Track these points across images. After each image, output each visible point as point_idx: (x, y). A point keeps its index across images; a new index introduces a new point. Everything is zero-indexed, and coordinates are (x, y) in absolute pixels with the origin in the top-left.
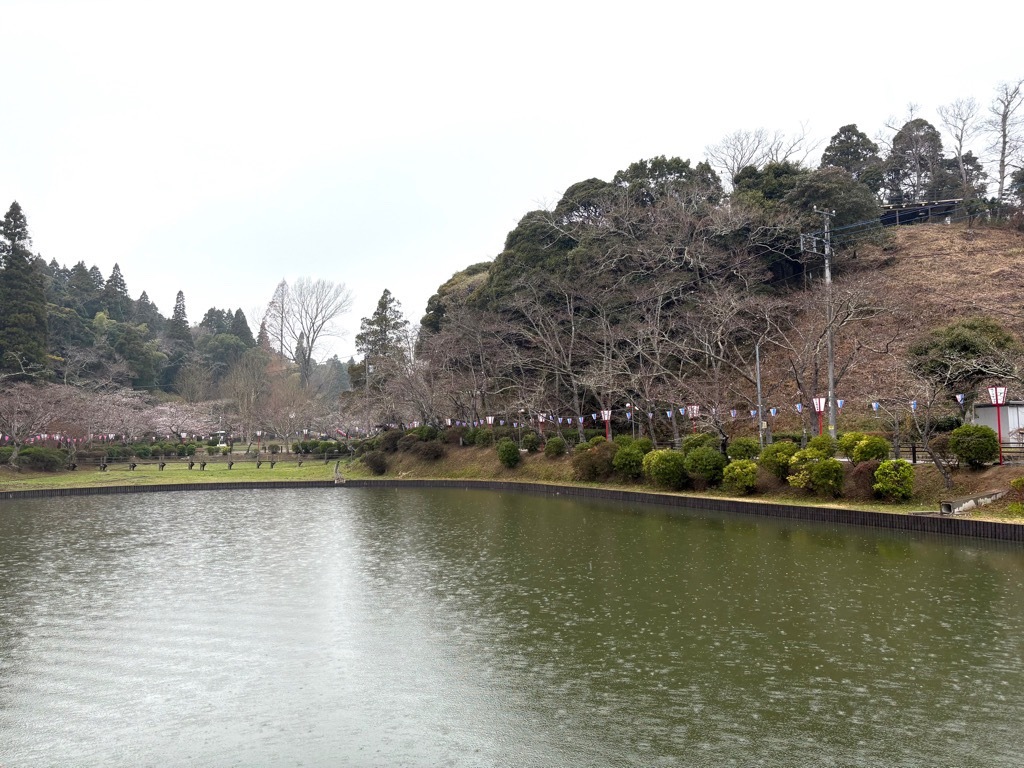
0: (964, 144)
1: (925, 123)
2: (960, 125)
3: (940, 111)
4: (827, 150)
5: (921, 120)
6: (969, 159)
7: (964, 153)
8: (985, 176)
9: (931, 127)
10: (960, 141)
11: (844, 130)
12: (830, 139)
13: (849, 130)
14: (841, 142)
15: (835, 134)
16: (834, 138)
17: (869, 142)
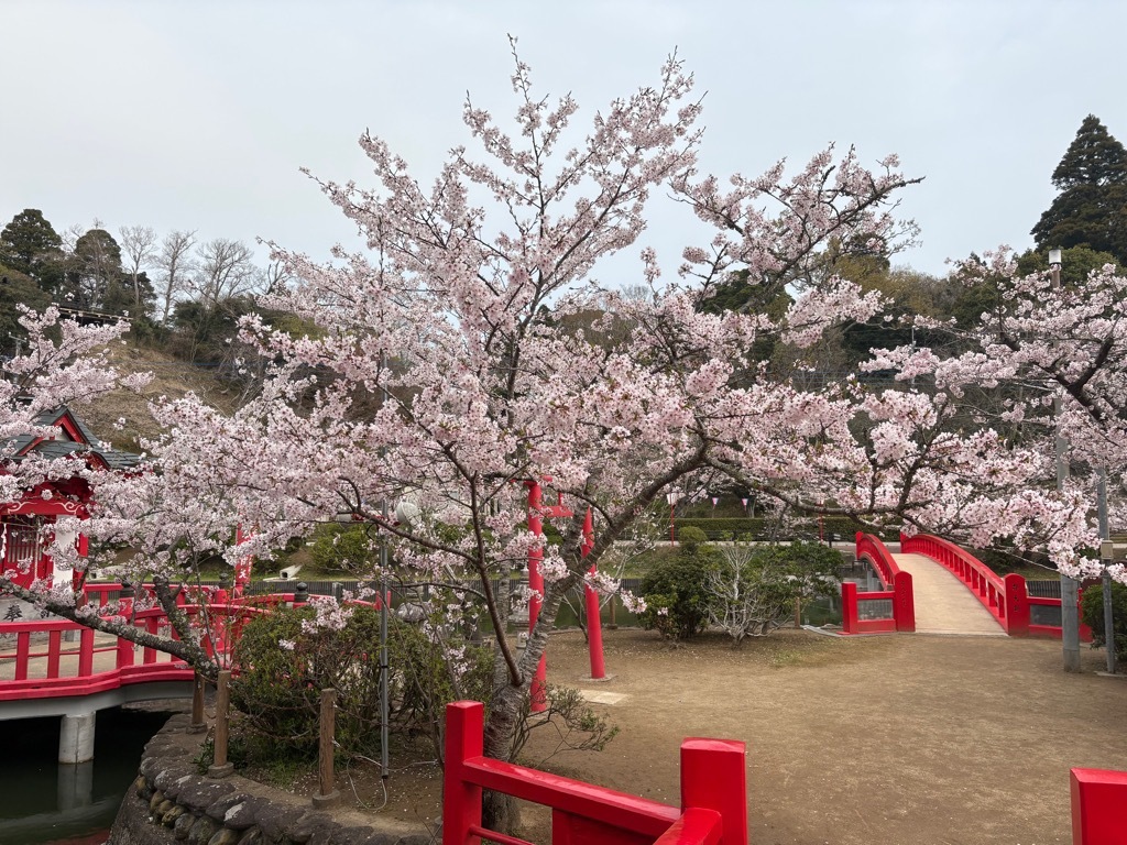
0: (140, 267)
1: (108, 236)
2: (138, 246)
3: (123, 231)
4: (8, 227)
5: (105, 232)
6: (143, 278)
7: (139, 272)
8: (155, 297)
9: (113, 241)
10: (137, 262)
11: (28, 212)
12: (13, 218)
13: (33, 215)
14: (24, 224)
15: (18, 214)
16: (17, 218)
17: (54, 232)
